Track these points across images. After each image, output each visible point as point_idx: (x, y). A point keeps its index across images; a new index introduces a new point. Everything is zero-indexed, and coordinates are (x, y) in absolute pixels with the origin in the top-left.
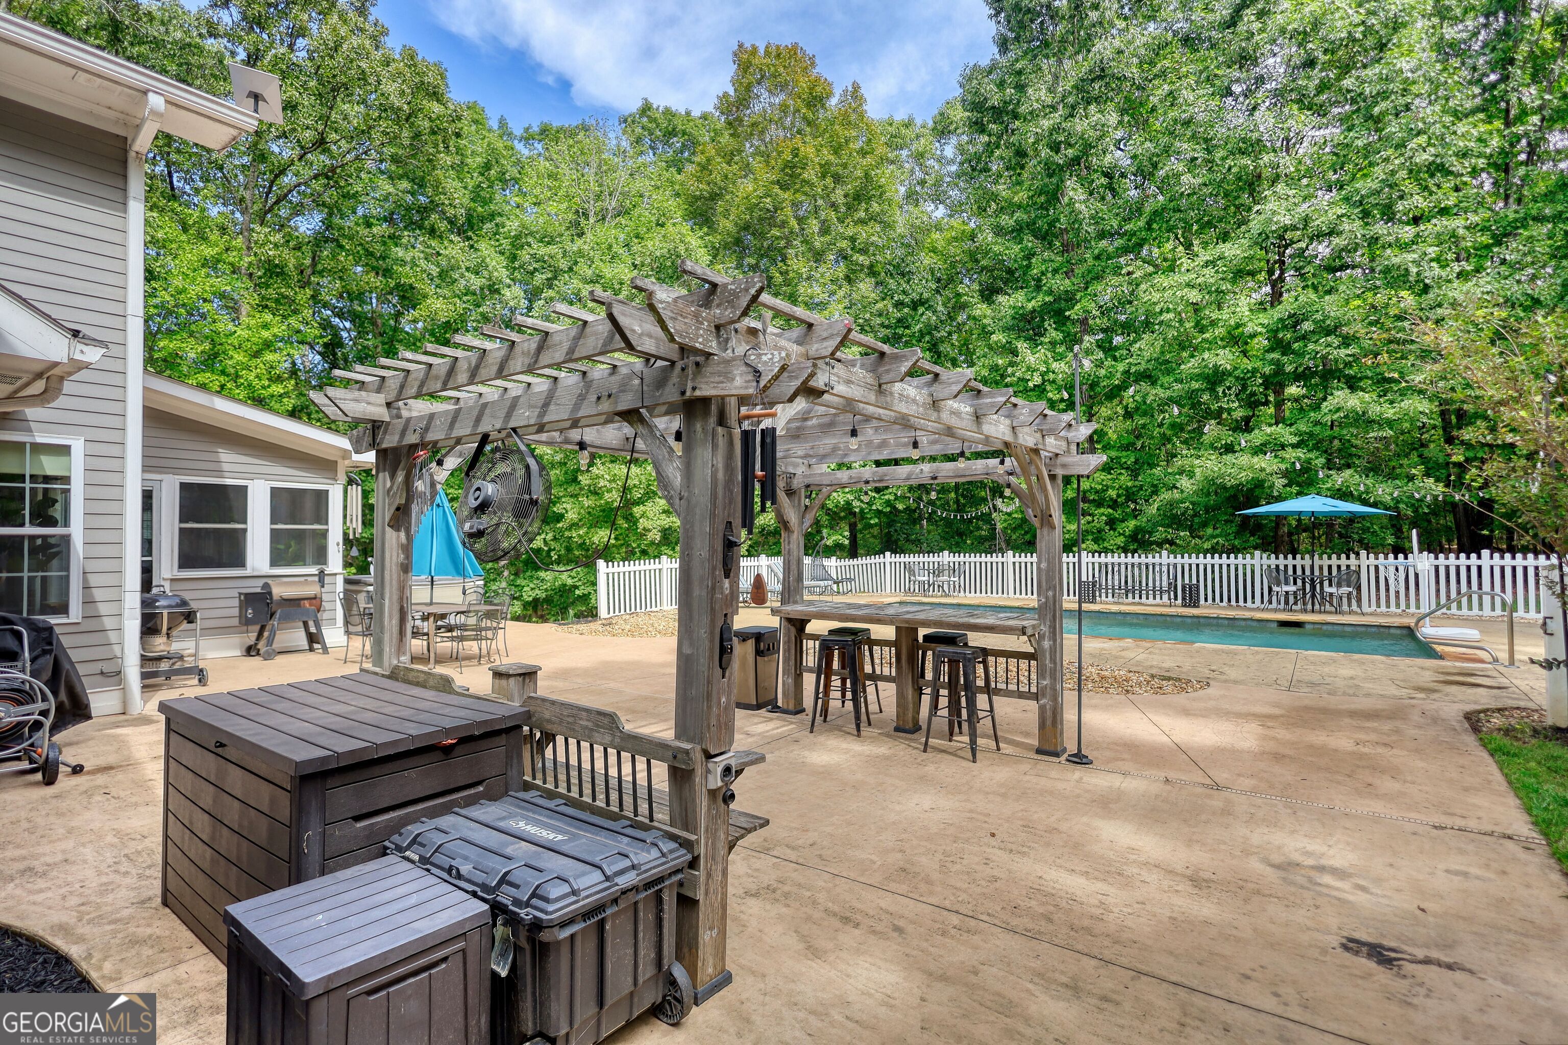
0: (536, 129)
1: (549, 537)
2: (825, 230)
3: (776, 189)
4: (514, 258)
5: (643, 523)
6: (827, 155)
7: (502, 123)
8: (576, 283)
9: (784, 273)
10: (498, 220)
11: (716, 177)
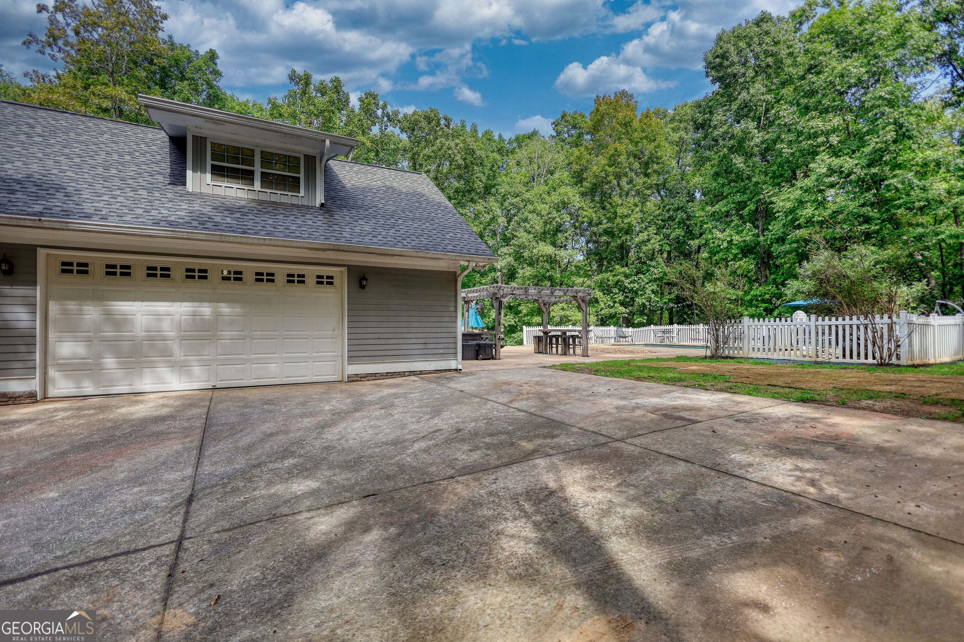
0: (514, 138)
1: (517, 320)
2: (630, 182)
3: (607, 167)
4: (502, 205)
5: (552, 314)
6: (631, 147)
7: (500, 136)
8: (526, 214)
9: (611, 204)
10: (497, 187)
11: (584, 162)
